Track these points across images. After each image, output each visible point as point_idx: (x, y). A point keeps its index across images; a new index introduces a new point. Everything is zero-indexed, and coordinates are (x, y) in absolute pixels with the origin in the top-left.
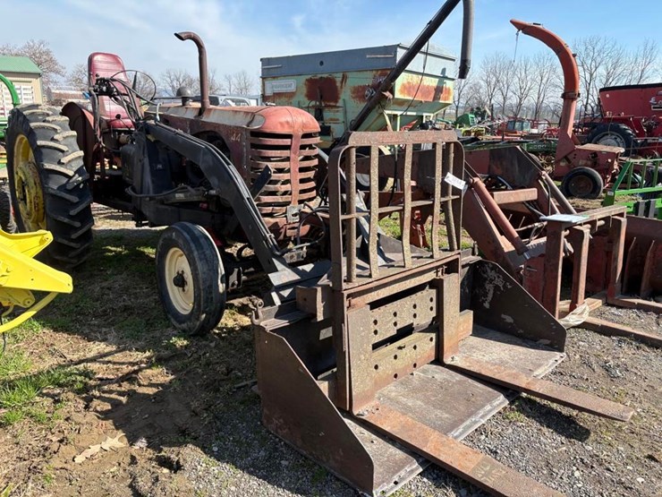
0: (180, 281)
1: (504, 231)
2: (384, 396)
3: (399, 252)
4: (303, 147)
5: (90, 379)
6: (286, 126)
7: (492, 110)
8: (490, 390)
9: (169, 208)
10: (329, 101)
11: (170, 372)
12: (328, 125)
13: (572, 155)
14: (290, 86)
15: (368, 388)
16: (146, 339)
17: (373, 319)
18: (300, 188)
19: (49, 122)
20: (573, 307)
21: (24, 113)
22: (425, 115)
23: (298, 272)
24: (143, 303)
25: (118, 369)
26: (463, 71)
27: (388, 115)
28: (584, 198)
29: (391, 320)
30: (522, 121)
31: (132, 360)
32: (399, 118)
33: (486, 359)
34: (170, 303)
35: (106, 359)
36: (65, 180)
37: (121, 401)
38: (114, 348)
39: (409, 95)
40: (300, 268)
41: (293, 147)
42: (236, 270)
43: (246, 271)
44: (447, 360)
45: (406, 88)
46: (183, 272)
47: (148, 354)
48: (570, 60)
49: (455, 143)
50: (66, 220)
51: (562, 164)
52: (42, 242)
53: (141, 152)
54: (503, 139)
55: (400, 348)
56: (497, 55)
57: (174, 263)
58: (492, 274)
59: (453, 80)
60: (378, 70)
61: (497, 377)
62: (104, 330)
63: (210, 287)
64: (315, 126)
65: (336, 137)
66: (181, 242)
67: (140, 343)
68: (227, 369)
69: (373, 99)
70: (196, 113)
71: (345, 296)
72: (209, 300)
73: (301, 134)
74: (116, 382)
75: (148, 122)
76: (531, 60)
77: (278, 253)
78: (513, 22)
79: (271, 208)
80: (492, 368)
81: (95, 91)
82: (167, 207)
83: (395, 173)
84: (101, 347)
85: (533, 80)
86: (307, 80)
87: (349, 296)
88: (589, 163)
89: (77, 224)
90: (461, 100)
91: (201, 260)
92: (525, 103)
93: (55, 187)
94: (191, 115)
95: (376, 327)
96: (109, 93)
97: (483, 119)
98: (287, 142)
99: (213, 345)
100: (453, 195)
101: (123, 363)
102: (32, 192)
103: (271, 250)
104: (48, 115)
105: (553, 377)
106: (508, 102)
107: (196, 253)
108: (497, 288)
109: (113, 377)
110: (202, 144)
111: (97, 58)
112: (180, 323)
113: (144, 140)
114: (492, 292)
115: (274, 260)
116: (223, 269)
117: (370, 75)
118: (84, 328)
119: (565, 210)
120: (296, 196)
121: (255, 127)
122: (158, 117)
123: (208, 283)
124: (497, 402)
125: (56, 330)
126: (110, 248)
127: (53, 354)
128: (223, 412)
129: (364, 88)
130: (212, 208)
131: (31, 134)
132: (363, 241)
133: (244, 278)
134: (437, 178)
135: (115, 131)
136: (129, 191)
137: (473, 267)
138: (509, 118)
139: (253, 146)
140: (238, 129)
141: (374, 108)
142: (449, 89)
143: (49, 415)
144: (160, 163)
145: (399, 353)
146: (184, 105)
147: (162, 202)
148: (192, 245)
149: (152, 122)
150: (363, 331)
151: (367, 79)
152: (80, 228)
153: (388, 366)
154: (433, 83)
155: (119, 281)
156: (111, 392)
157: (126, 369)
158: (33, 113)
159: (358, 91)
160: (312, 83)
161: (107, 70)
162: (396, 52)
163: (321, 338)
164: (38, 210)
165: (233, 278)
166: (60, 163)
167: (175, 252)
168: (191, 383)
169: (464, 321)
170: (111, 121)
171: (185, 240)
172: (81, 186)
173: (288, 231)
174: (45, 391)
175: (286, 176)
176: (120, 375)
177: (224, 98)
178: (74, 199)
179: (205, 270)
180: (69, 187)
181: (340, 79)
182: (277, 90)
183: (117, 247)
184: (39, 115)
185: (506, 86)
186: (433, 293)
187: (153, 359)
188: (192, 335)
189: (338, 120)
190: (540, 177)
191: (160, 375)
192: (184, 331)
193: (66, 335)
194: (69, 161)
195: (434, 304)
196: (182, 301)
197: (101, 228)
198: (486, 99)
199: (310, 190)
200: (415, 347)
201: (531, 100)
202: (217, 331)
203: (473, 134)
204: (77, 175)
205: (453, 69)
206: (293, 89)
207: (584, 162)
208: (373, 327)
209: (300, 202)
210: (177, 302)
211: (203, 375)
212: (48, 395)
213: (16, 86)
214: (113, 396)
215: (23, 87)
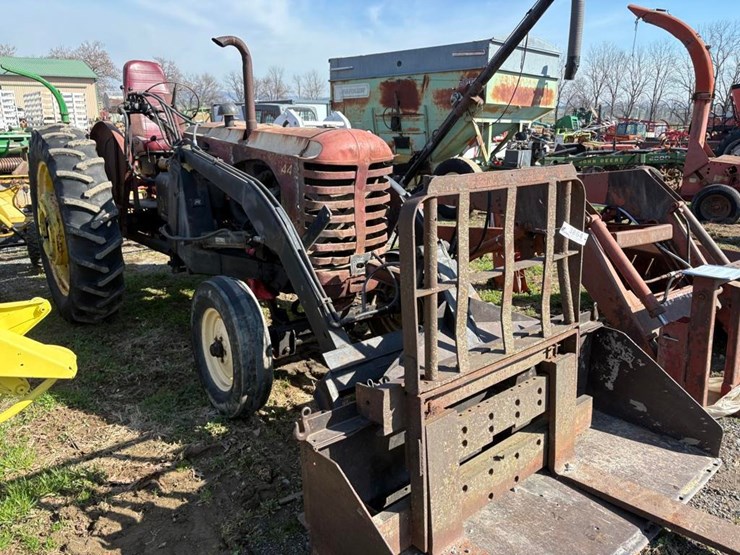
0: (218, 350)
1: (630, 284)
2: (475, 525)
3: (495, 320)
4: (371, 181)
5: (100, 484)
6: (349, 155)
7: (599, 111)
8: (622, 520)
9: (209, 254)
10: (408, 108)
11: (200, 474)
12: (407, 136)
13: (705, 170)
14: (363, 90)
15: (454, 520)
16: (177, 422)
17: (462, 427)
18: (367, 233)
19: (71, 147)
20: (726, 388)
21: (44, 136)
22: (522, 122)
23: (362, 349)
24: (179, 369)
25: (136, 468)
26: (570, 71)
27: (478, 123)
28: (719, 222)
29: (485, 425)
30: (635, 123)
31: (155, 455)
32: (491, 128)
33: (612, 466)
34: (207, 374)
35: (124, 452)
36: (89, 218)
37: (134, 520)
38: (135, 435)
39: (503, 99)
40: (365, 343)
41: (357, 181)
42: (288, 333)
43: (301, 333)
44: (560, 470)
45: (501, 92)
46: (221, 338)
47: (175, 446)
48: (703, 53)
49: (573, 181)
50: (92, 265)
51: (692, 180)
52: (37, 313)
53: (176, 185)
54: (614, 148)
55: (497, 458)
56: (605, 45)
57: (211, 327)
58: (617, 346)
59: (556, 79)
60: (465, 71)
61: (630, 501)
62: (129, 407)
63: (253, 361)
64: (386, 152)
65: (415, 150)
66: (217, 303)
67: (167, 429)
68: (272, 473)
69: (459, 106)
70: (240, 136)
71: (423, 401)
72: (251, 379)
73: (368, 164)
74: (132, 490)
75: (184, 147)
76: (646, 50)
77: (335, 324)
78: (631, 9)
79: (330, 258)
80: (622, 485)
81: (126, 108)
82: (206, 252)
83: (489, 205)
84: (119, 433)
85: (648, 74)
86: (383, 84)
87: (427, 400)
88: (726, 179)
89: (105, 270)
90: (561, 100)
91: (241, 327)
92: (638, 100)
93: (78, 226)
94: (234, 139)
95: (466, 437)
96: (143, 110)
97: (587, 121)
98: (351, 175)
99: (257, 432)
100: (570, 249)
101: (143, 460)
102: (55, 230)
103: (327, 319)
104: (71, 139)
105: (705, 497)
106: (617, 100)
107: (235, 319)
108: (624, 364)
109: (128, 481)
110: (243, 177)
111: (134, 67)
112: (220, 401)
113: (179, 169)
114: (616, 369)
115: (330, 332)
116: (269, 338)
117: (456, 76)
118: (105, 403)
119: (716, 260)
120: (362, 243)
121: (310, 157)
122: (195, 142)
123: (249, 358)
124: (633, 542)
125: (71, 407)
126: (149, 289)
127: (63, 442)
128: (261, 545)
129: (449, 92)
130: (260, 255)
131: (51, 162)
132: (447, 308)
133: (298, 341)
134: (549, 230)
135: (152, 154)
136: (163, 230)
137: (593, 338)
138: (619, 119)
139: (309, 181)
140: (289, 159)
141: (461, 115)
142: (551, 91)
143: (43, 540)
144: (198, 198)
145: (496, 465)
146: (227, 125)
147: (201, 246)
148: (231, 308)
149: (188, 147)
150: (447, 446)
151: (452, 82)
152: (107, 275)
153: (480, 485)
154: (533, 84)
155: (154, 336)
156: (123, 504)
157: (148, 469)
158: (54, 137)
159: (442, 96)
160: (387, 87)
161: (145, 81)
162: (488, 48)
163: (390, 448)
164: (62, 251)
165: (285, 344)
166: (83, 197)
167: (211, 313)
168: (224, 494)
169: (582, 412)
170: (148, 142)
171: (223, 301)
172: (109, 224)
173: (352, 286)
174: (44, 500)
175: (349, 218)
176: (138, 478)
177: (286, 106)
178: (101, 240)
179: (246, 340)
180: (95, 226)
181: (422, 82)
182: (347, 96)
183: (158, 288)
184: (61, 139)
185: (615, 82)
186: (542, 380)
187: (181, 455)
188: (232, 419)
189: (418, 130)
190: (676, 209)
191: (187, 480)
192: (223, 413)
193: (81, 414)
194: (95, 195)
195: (543, 397)
196: (222, 375)
197: (144, 263)
198: (590, 97)
199: (380, 234)
200: (517, 456)
201: (646, 97)
202: (264, 413)
203: (576, 140)
204: (104, 211)
205: (557, 68)
206: (365, 94)
207: (720, 178)
208: (461, 437)
209: (368, 249)
210: (216, 373)
211: (241, 480)
212: (46, 506)
213: (64, 92)
214: (127, 511)
215: (74, 94)
